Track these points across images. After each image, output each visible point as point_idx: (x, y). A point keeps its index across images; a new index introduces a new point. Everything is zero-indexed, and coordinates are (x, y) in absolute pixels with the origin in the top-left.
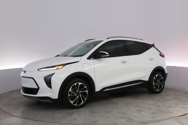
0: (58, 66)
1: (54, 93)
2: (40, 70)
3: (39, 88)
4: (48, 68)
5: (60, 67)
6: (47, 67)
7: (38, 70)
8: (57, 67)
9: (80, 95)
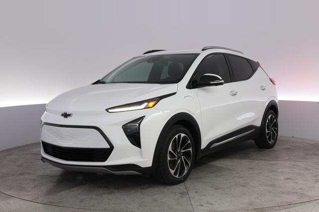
0: (149, 101)
1: (144, 157)
2: (110, 111)
3: (112, 147)
4: (130, 107)
5: (151, 104)
6: (127, 104)
7: (107, 110)
8: (146, 104)
9: (182, 157)
